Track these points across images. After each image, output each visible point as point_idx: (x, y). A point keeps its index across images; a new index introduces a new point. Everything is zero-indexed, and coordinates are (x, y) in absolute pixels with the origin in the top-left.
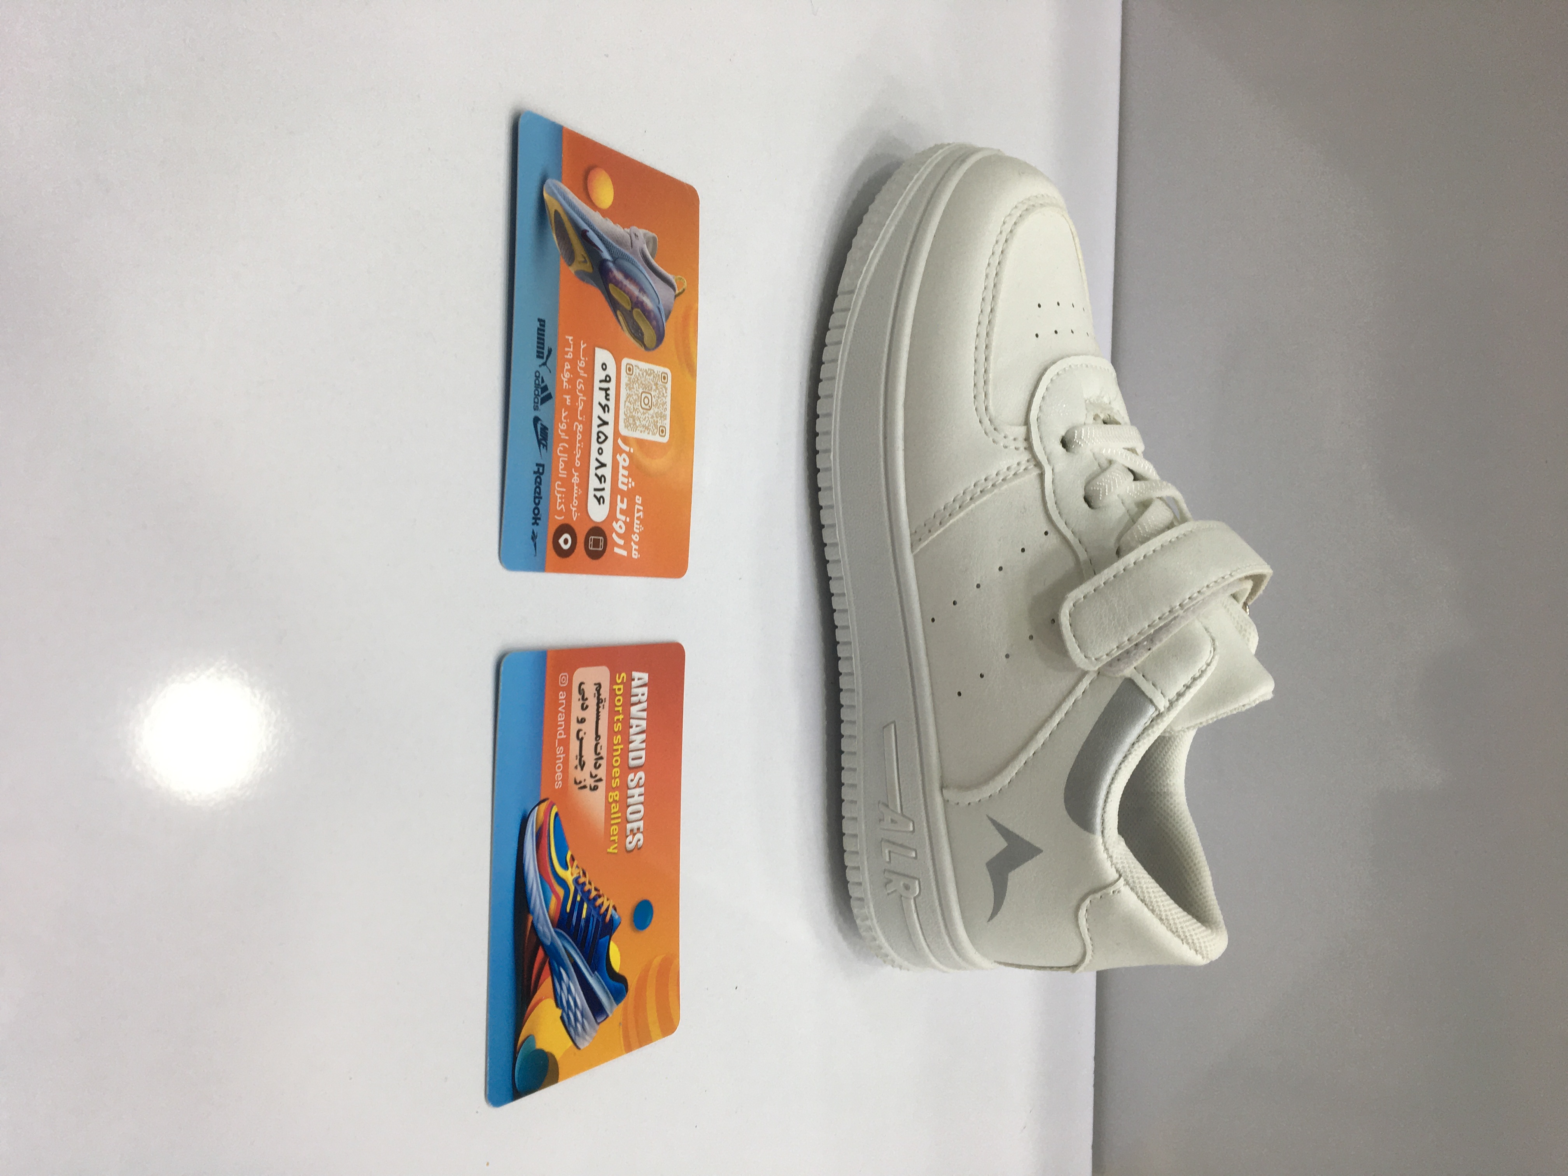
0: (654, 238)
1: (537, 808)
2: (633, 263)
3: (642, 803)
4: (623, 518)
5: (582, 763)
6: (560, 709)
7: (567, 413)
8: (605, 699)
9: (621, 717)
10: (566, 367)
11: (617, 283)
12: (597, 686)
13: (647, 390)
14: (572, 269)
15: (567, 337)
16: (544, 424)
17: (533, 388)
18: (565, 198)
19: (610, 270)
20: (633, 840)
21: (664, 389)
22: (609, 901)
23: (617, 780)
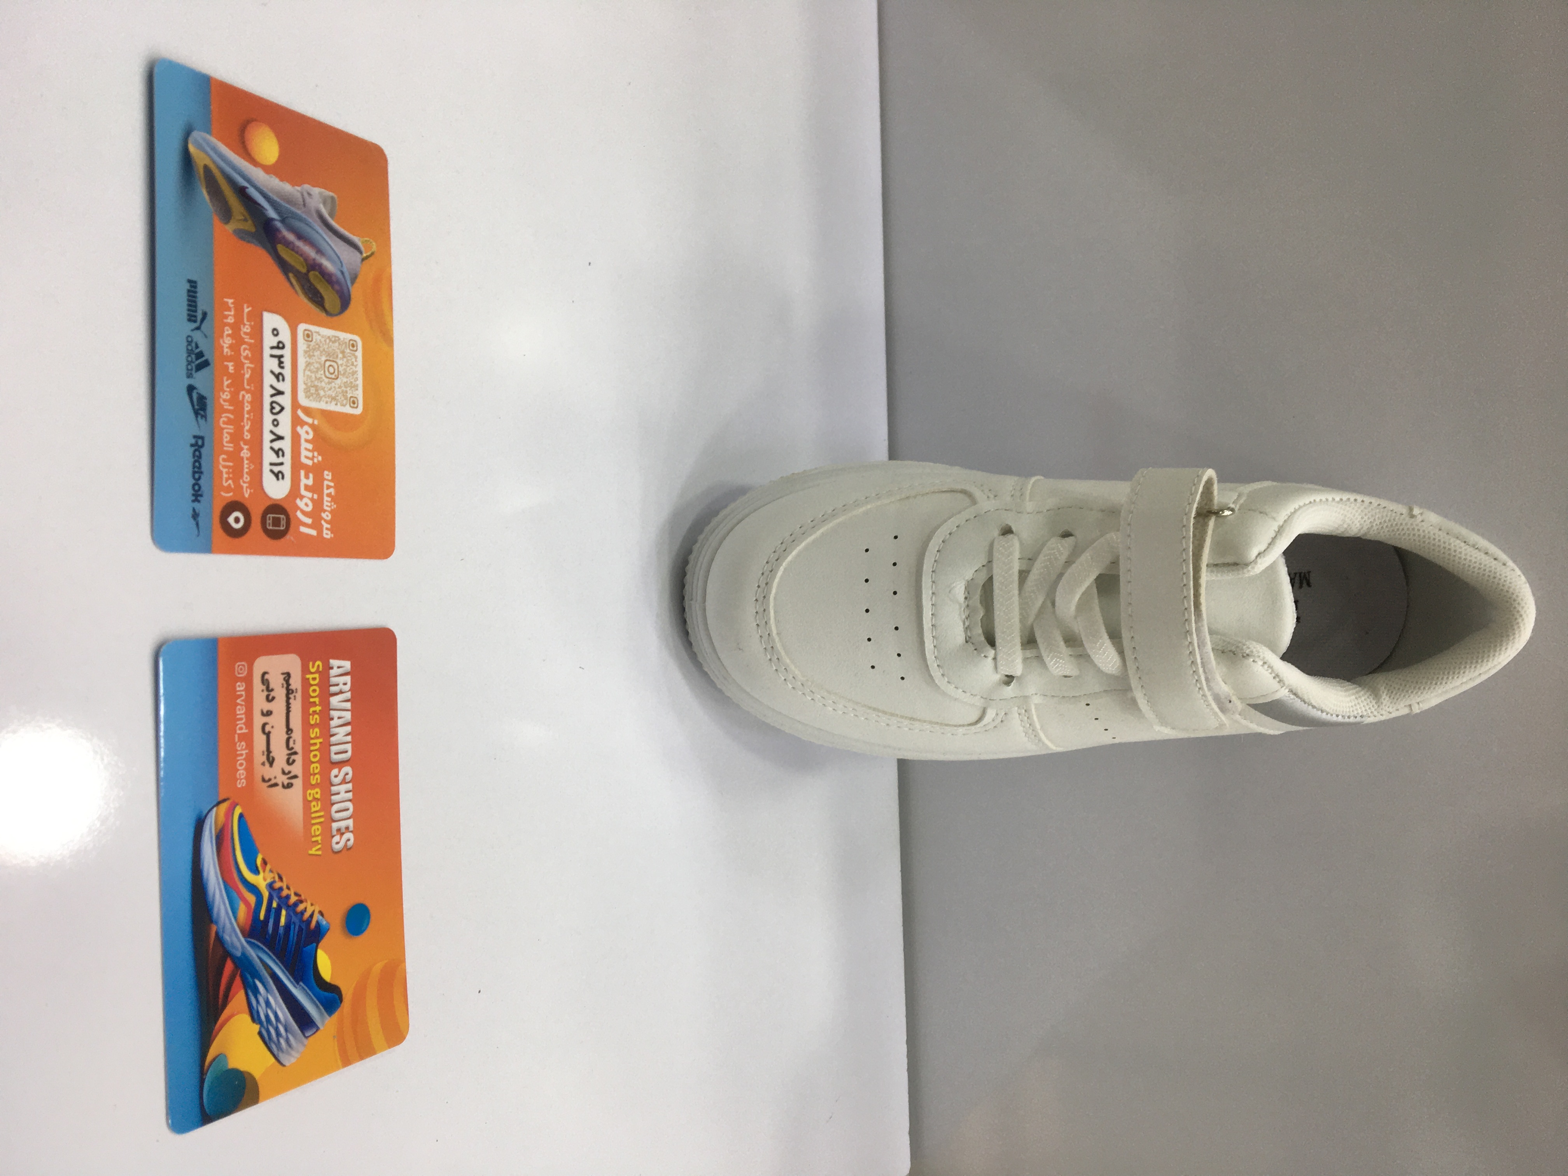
0: (332, 198)
1: (215, 809)
2: (308, 224)
3: (350, 800)
4: (309, 495)
5: (271, 759)
6: (238, 701)
7: (229, 381)
8: (296, 689)
9: (318, 708)
10: (226, 333)
11: (288, 244)
12: (286, 675)
13: (331, 357)
14: (230, 228)
15: (226, 300)
16: (203, 393)
17: (185, 355)
18: (215, 149)
19: (278, 230)
20: (341, 839)
21: (353, 357)
22: (313, 907)
23: (318, 776)
